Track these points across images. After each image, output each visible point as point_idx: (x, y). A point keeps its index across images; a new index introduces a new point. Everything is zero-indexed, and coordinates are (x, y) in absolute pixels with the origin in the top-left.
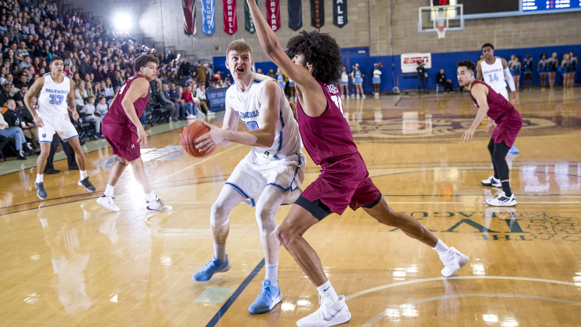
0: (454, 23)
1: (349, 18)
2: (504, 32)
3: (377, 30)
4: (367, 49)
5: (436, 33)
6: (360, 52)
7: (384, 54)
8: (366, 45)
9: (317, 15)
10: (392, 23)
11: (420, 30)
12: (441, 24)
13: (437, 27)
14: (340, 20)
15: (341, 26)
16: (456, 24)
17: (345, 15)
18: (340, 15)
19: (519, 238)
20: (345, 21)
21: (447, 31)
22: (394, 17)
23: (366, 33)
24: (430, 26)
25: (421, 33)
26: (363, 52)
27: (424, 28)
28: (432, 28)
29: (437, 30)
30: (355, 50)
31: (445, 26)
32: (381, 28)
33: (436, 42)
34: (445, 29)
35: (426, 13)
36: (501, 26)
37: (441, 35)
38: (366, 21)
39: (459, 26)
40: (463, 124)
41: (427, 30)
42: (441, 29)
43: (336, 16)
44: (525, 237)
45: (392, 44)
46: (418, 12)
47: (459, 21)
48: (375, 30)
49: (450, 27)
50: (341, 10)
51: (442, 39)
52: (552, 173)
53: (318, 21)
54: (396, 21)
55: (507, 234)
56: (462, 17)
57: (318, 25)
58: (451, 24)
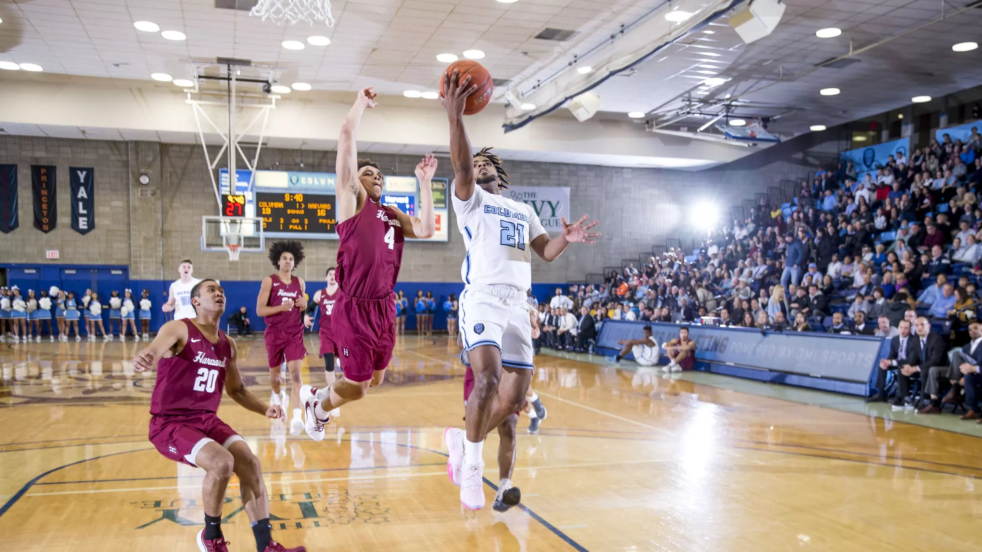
0: (251, 242)
1: (96, 220)
2: (317, 259)
3: (142, 242)
4: (125, 269)
5: (227, 253)
6: (113, 272)
7: (152, 278)
8: (125, 263)
9: (45, 212)
10: (164, 233)
11: (204, 247)
12: (234, 242)
13: (228, 244)
14: (83, 223)
15: (83, 232)
16: (253, 243)
17: (90, 217)
18: (83, 215)
19: (313, 524)
20: (91, 225)
21: (242, 252)
22: (167, 227)
23: (124, 245)
24: (219, 243)
25: (205, 252)
26: (120, 272)
27: (208, 245)
28: (222, 245)
29: (228, 249)
30: (107, 269)
31: (239, 245)
32: (146, 239)
33: (227, 265)
34: (240, 249)
35: (213, 225)
36: (314, 251)
37: (234, 256)
38: (123, 227)
39: (258, 246)
40: (258, 380)
41: (214, 249)
42: (234, 248)
43: (75, 216)
44: (320, 523)
45: (163, 263)
46: (201, 223)
47: (258, 239)
48: (137, 241)
49: (245, 246)
50: (84, 209)
51: (233, 263)
52: (378, 443)
53: (45, 220)
54: (170, 232)
55: (298, 521)
56: (262, 235)
57: (46, 227)
58: (248, 243)
